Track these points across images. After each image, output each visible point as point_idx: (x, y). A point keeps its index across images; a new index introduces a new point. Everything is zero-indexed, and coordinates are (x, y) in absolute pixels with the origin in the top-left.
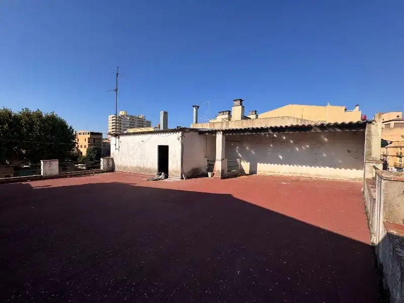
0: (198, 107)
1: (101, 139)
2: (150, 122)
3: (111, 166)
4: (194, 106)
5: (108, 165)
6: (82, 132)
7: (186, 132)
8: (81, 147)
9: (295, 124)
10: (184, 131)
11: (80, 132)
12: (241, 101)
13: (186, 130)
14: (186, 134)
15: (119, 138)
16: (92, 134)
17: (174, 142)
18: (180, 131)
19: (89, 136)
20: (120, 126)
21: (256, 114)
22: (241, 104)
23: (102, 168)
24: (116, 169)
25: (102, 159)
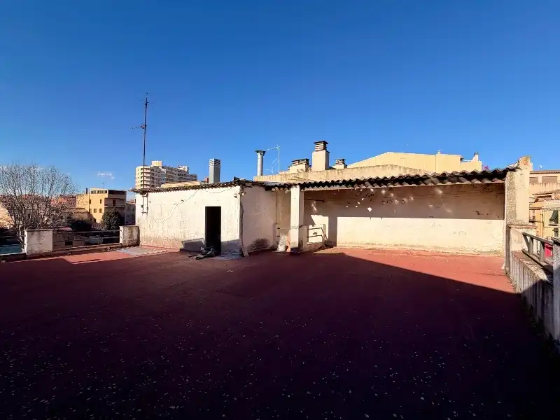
0: (264, 152)
1: (124, 200)
2: (195, 176)
3: (135, 238)
4: (258, 152)
5: (131, 236)
6: (97, 190)
7: (246, 186)
8: (95, 210)
9: (404, 174)
10: (244, 185)
11: (94, 189)
12: (325, 143)
13: (247, 184)
14: (246, 190)
15: (147, 196)
16: (111, 192)
17: (228, 200)
18: (239, 185)
19: (106, 196)
20: (153, 182)
21: (343, 163)
22: (325, 148)
23: (121, 241)
24: (142, 242)
25: (121, 228)
